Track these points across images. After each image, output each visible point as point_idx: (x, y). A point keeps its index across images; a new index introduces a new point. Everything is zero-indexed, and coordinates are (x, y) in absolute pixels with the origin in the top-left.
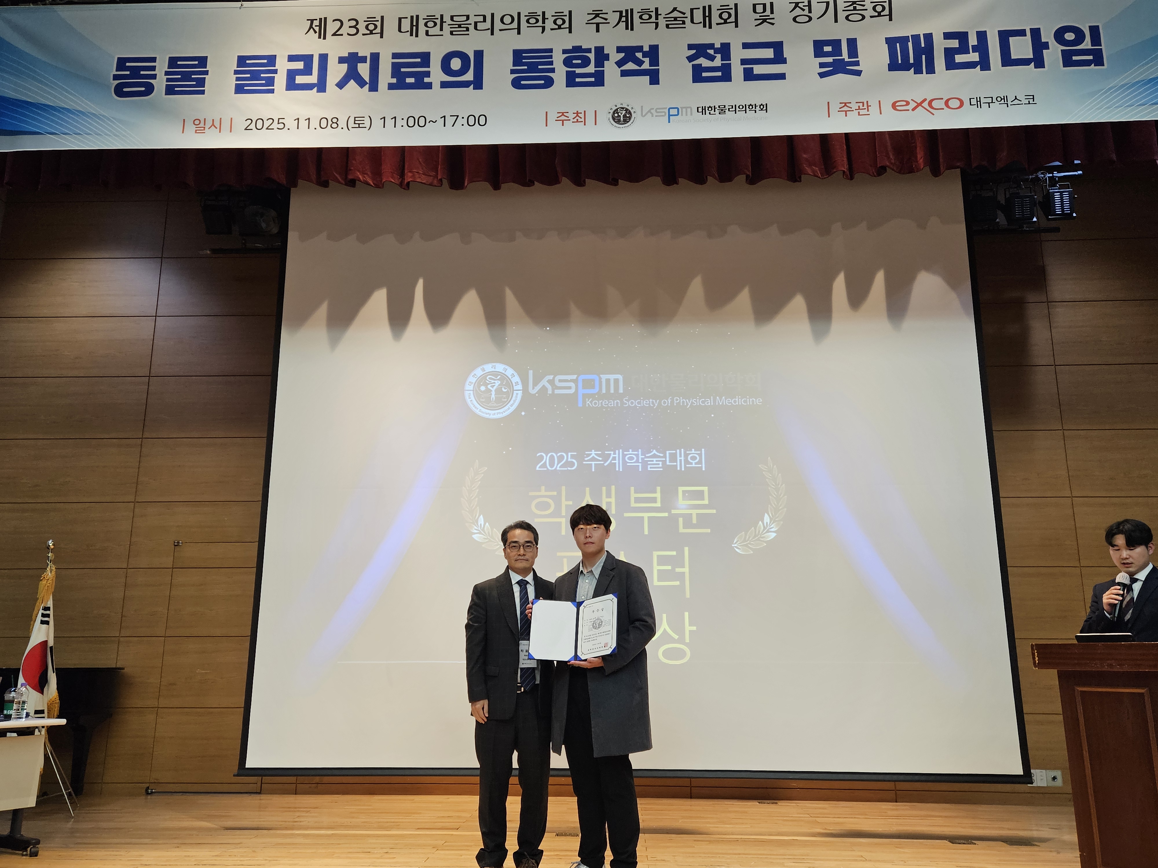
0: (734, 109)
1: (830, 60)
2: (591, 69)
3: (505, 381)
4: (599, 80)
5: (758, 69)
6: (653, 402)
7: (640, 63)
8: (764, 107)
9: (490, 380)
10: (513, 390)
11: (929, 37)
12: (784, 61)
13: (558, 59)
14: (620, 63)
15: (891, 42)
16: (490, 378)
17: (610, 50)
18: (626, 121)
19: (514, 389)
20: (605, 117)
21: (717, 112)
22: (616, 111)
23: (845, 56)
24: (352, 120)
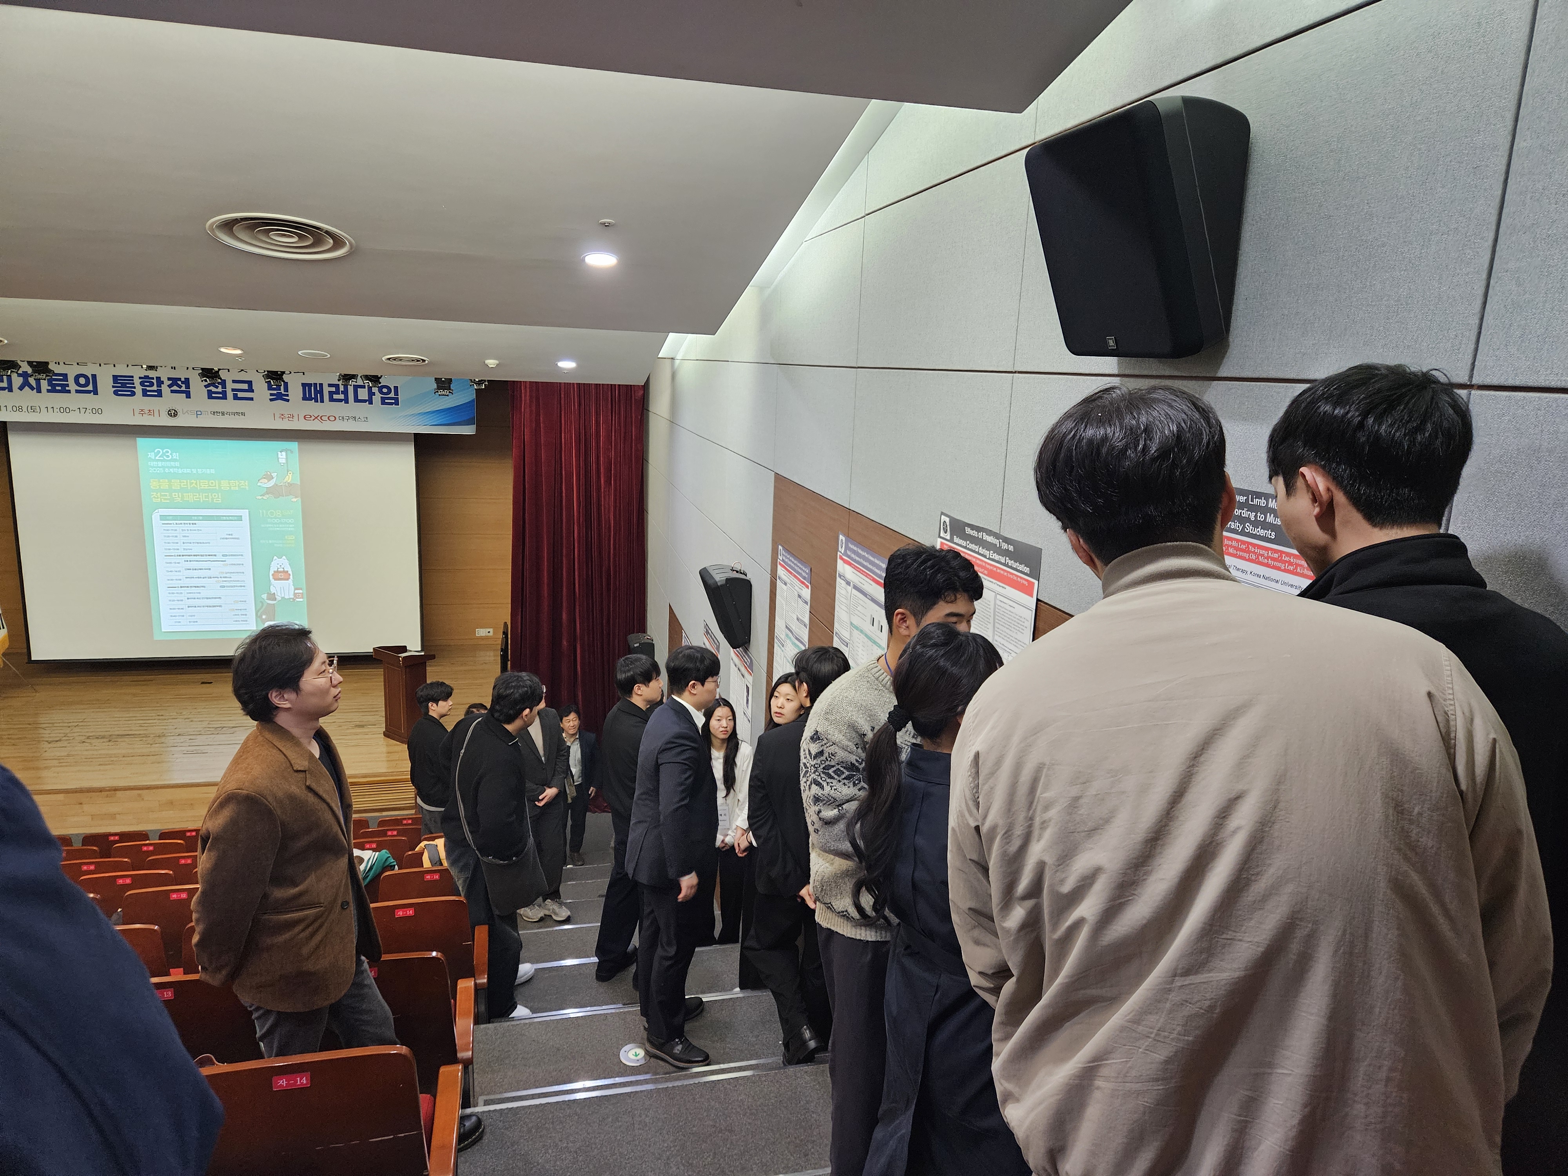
0: (229, 413)
1: (275, 392)
2: (155, 388)
4: (160, 394)
5: (240, 394)
7: (180, 387)
8: (243, 414)
11: (321, 385)
12: (253, 391)
13: (137, 382)
14: (170, 386)
15: (304, 385)
17: (164, 379)
18: (175, 416)
20: (164, 414)
21: (220, 414)
22: (169, 411)
23: (282, 391)
24: (29, 408)
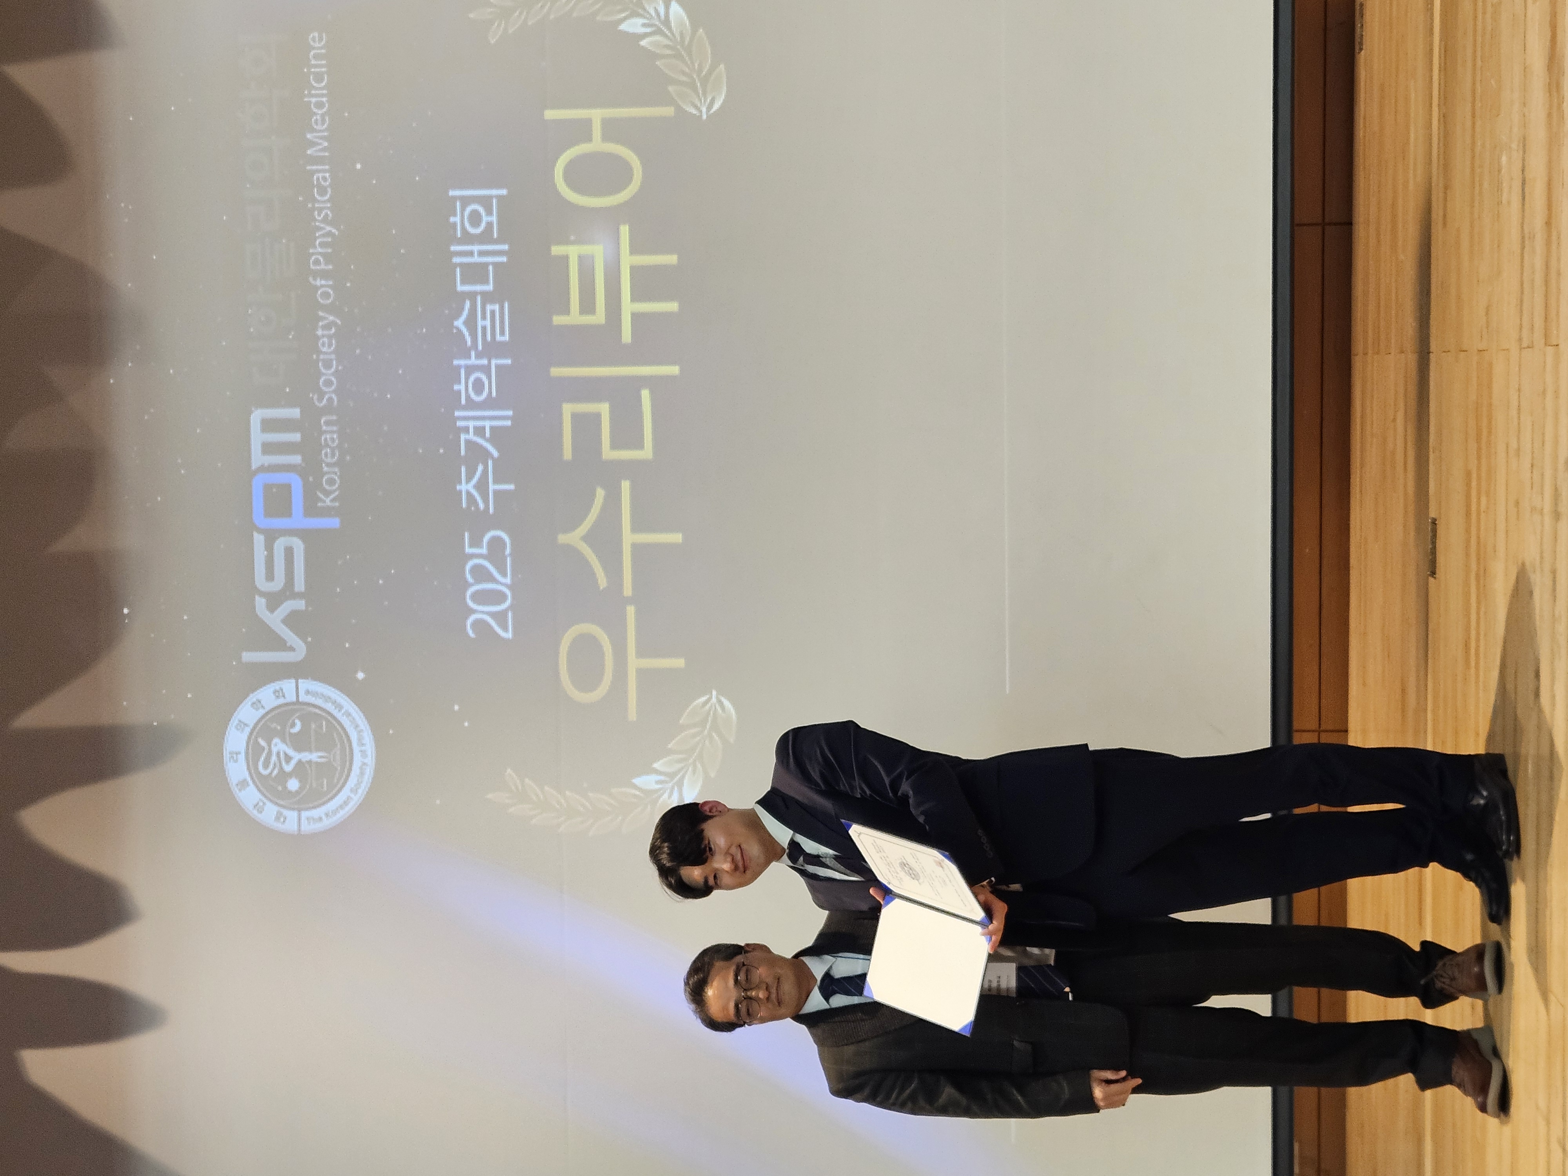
3: (274, 725)
6: (327, 327)
9: (271, 766)
10: (298, 702)
16: (266, 766)
19: (294, 699)
